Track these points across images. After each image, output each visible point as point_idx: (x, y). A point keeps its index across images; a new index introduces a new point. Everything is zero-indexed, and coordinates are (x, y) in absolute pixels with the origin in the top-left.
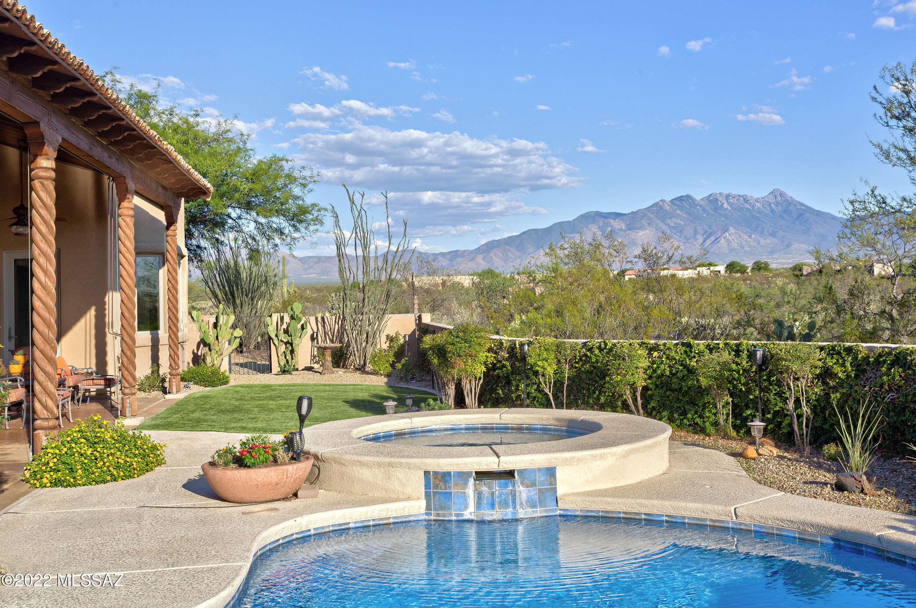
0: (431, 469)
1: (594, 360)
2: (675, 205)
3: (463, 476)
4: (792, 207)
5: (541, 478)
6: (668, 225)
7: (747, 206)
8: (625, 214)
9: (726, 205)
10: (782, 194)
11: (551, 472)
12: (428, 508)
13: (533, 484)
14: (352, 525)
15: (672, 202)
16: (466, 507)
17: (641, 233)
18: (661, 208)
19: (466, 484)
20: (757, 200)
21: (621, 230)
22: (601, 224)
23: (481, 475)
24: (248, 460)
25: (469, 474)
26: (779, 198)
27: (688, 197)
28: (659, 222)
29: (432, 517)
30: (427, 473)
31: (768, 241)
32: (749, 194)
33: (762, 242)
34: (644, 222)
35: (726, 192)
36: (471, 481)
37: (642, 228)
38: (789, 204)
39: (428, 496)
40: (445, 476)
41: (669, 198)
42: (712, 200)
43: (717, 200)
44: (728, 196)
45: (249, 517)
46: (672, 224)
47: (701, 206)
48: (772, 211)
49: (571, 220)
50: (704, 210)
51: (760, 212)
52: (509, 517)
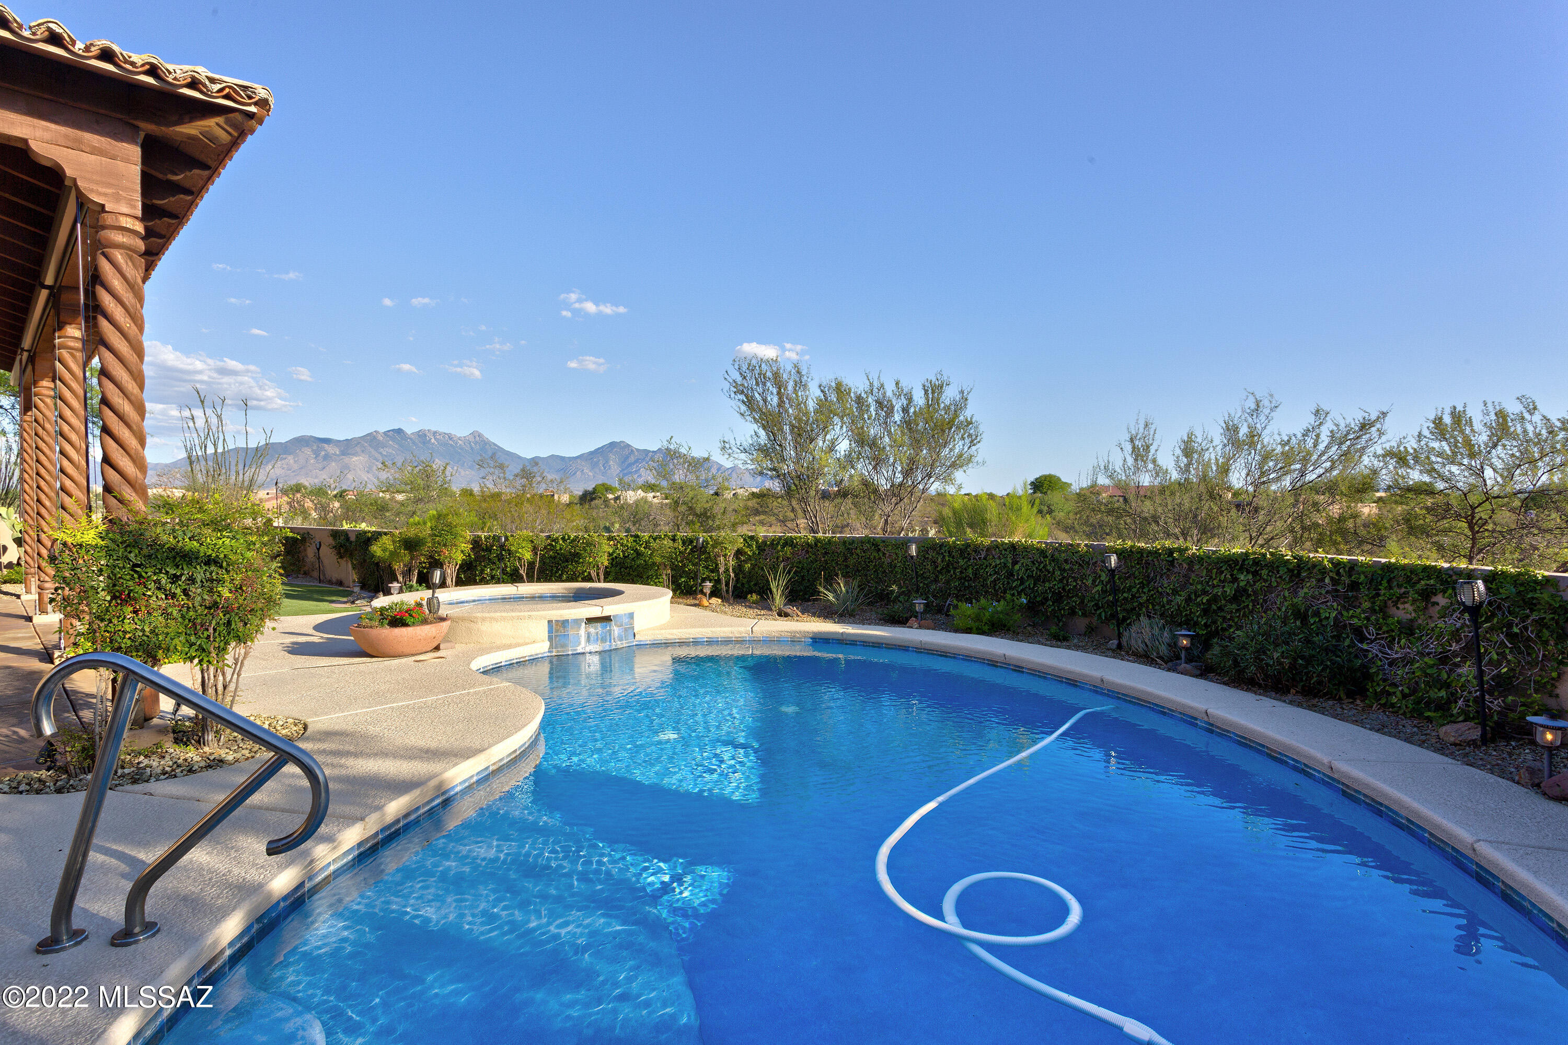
0: (554, 619)
1: (558, 548)
2: (388, 436)
3: (577, 622)
4: (487, 446)
5: (625, 620)
6: (381, 453)
7: (451, 442)
8: (340, 441)
9: (433, 440)
10: (480, 435)
11: (631, 616)
12: (551, 647)
13: (621, 625)
14: (503, 664)
15: (385, 433)
16: (579, 644)
17: (355, 459)
18: (375, 438)
19: (579, 628)
20: (459, 438)
21: (335, 454)
22: (315, 448)
23: (590, 620)
24: (409, 620)
25: (581, 620)
26: (477, 438)
27: (399, 431)
28: (372, 450)
29: (554, 654)
30: (550, 622)
31: (467, 472)
32: (453, 433)
33: (463, 473)
34: (358, 449)
35: (434, 429)
36: (583, 624)
37: (355, 454)
38: (486, 444)
39: (550, 639)
40: (564, 623)
41: (382, 430)
42: (422, 435)
43: (425, 435)
44: (435, 433)
45: (420, 664)
46: (385, 453)
47: (411, 439)
48: (472, 448)
49: (283, 441)
50: (414, 443)
51: (461, 449)
52: (607, 648)
